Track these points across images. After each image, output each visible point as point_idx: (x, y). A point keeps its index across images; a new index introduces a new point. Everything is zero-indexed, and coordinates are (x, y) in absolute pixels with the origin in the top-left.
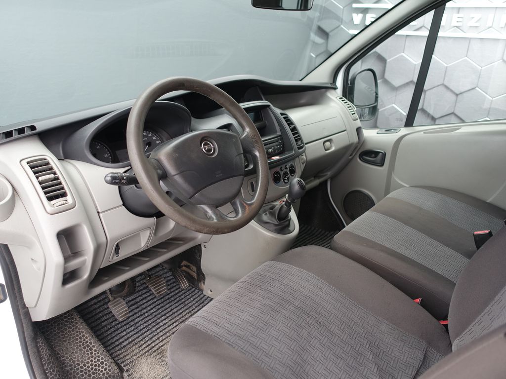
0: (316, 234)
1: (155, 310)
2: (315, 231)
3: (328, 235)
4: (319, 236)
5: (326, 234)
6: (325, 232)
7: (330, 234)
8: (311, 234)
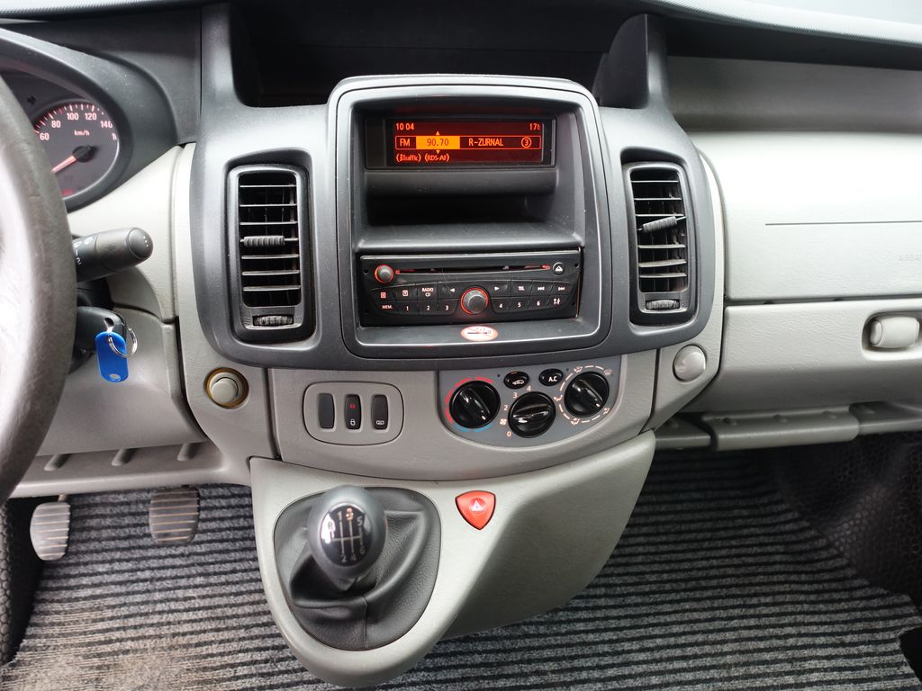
0: (819, 566)
1: (203, 550)
2: (824, 554)
3: (859, 593)
4: (827, 576)
5: (857, 583)
6: (855, 577)
7: (869, 592)
8: (802, 558)
